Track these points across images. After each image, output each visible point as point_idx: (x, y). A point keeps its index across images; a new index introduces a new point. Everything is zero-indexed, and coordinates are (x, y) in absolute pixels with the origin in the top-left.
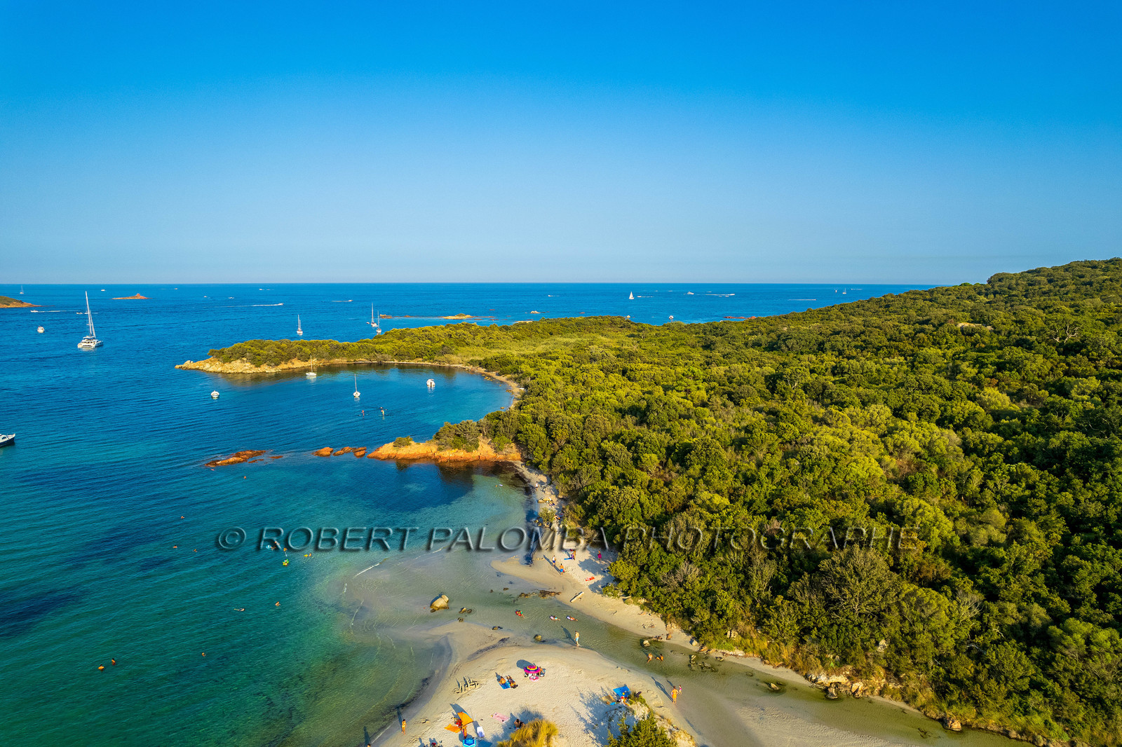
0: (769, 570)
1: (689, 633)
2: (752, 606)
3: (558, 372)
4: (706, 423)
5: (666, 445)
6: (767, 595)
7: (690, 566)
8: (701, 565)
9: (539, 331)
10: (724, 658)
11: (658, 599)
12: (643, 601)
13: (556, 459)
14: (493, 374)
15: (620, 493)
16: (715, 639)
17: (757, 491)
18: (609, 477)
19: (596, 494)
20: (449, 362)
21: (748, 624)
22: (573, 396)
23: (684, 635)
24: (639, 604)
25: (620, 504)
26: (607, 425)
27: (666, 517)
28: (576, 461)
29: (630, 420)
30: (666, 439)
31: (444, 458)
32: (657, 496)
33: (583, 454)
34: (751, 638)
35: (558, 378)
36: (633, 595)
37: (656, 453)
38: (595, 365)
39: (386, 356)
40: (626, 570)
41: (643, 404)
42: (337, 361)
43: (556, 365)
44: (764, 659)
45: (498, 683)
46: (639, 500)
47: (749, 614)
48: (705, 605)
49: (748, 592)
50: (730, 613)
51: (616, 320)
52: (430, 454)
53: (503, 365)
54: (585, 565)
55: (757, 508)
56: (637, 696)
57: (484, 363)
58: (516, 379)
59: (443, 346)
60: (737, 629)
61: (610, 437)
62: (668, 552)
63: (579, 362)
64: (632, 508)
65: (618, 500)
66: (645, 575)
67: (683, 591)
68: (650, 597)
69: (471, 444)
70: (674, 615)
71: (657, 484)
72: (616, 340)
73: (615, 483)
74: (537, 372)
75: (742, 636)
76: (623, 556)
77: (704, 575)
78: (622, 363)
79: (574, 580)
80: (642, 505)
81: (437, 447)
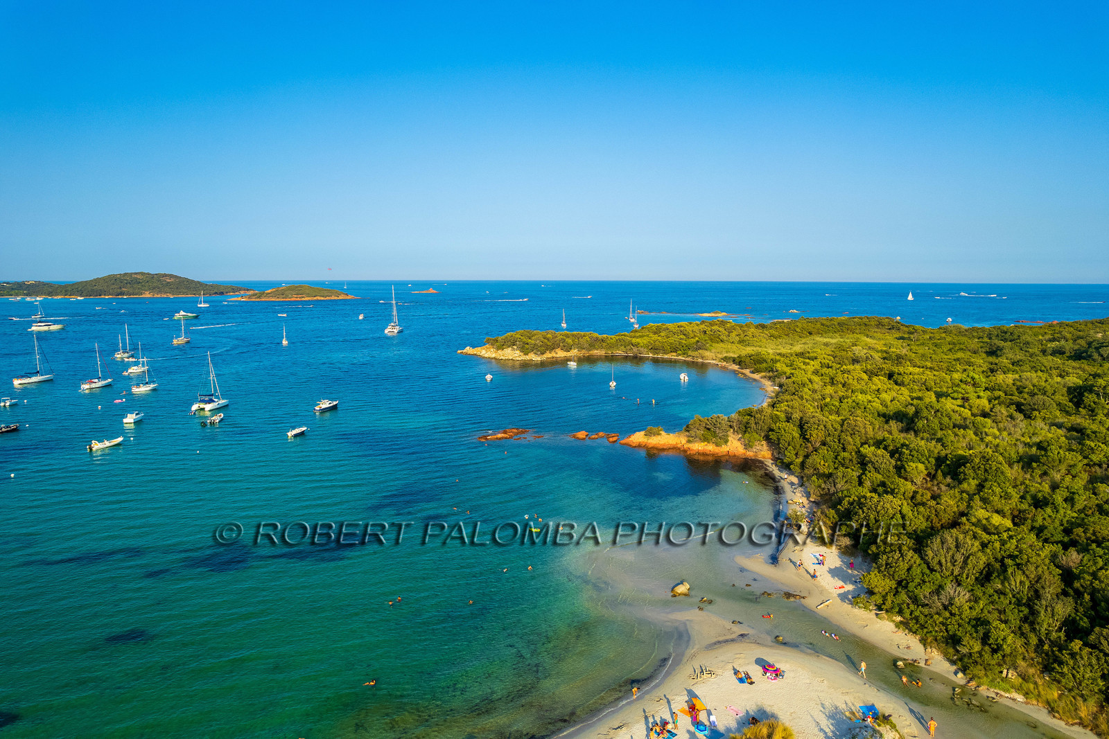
0: (1064, 609)
1: (953, 662)
2: (1037, 646)
3: (816, 372)
4: (986, 434)
5: (936, 455)
6: (1060, 637)
7: (958, 589)
8: (972, 590)
9: (798, 330)
10: (997, 699)
11: (917, 619)
12: (899, 619)
13: (810, 461)
14: (747, 372)
15: (879, 501)
16: (986, 675)
17: (1050, 516)
18: (868, 484)
19: (851, 499)
20: (702, 358)
21: (1032, 665)
22: (832, 397)
23: (947, 665)
24: (894, 621)
25: (878, 513)
26: (868, 430)
27: (931, 532)
28: (832, 464)
29: (894, 426)
30: (937, 448)
31: (692, 450)
32: (922, 509)
33: (839, 457)
34: (1036, 683)
35: (816, 379)
36: (887, 611)
37: (923, 463)
38: (858, 367)
39: (642, 349)
40: (882, 583)
41: (911, 410)
42: (596, 352)
43: (815, 365)
44: (1052, 710)
45: (734, 677)
46: (900, 511)
47: (1033, 655)
48: (975, 635)
49: (1033, 630)
50: (1007, 650)
51: (883, 321)
52: (679, 446)
53: (757, 363)
54: (834, 572)
55: (1049, 535)
56: (886, 719)
57: (737, 360)
58: (770, 378)
59: (698, 341)
60: (1016, 668)
61: (871, 442)
62: (932, 570)
63: (840, 364)
64: (892, 518)
65: (876, 508)
66: (903, 592)
67: (947, 614)
68: (907, 615)
69: (720, 438)
70: (936, 640)
71: (922, 496)
72: (883, 342)
73: (874, 490)
74: (793, 371)
75: (1023, 679)
76: (878, 568)
77: (976, 600)
78: (888, 366)
79: (822, 586)
80: (903, 517)
81: (686, 439)
